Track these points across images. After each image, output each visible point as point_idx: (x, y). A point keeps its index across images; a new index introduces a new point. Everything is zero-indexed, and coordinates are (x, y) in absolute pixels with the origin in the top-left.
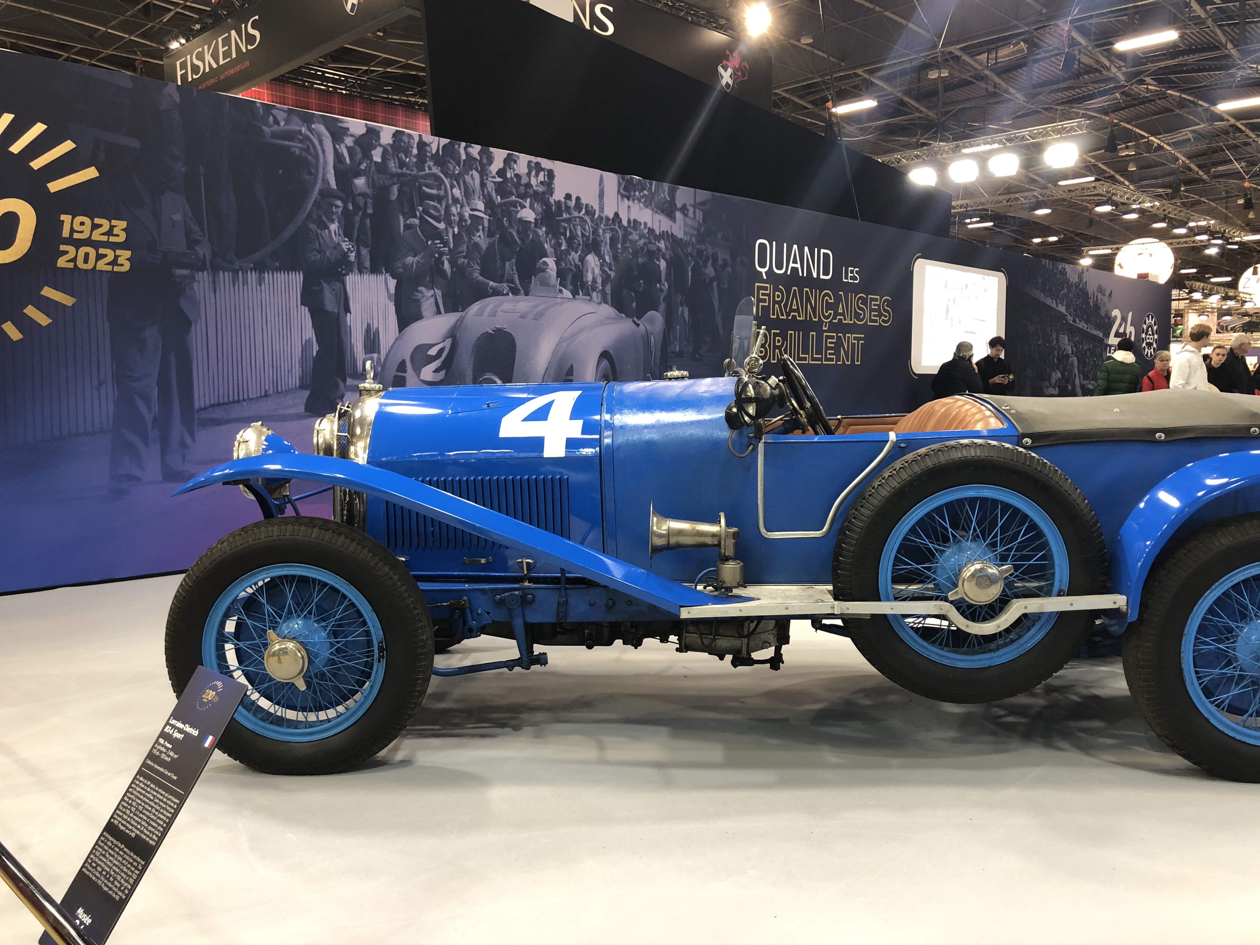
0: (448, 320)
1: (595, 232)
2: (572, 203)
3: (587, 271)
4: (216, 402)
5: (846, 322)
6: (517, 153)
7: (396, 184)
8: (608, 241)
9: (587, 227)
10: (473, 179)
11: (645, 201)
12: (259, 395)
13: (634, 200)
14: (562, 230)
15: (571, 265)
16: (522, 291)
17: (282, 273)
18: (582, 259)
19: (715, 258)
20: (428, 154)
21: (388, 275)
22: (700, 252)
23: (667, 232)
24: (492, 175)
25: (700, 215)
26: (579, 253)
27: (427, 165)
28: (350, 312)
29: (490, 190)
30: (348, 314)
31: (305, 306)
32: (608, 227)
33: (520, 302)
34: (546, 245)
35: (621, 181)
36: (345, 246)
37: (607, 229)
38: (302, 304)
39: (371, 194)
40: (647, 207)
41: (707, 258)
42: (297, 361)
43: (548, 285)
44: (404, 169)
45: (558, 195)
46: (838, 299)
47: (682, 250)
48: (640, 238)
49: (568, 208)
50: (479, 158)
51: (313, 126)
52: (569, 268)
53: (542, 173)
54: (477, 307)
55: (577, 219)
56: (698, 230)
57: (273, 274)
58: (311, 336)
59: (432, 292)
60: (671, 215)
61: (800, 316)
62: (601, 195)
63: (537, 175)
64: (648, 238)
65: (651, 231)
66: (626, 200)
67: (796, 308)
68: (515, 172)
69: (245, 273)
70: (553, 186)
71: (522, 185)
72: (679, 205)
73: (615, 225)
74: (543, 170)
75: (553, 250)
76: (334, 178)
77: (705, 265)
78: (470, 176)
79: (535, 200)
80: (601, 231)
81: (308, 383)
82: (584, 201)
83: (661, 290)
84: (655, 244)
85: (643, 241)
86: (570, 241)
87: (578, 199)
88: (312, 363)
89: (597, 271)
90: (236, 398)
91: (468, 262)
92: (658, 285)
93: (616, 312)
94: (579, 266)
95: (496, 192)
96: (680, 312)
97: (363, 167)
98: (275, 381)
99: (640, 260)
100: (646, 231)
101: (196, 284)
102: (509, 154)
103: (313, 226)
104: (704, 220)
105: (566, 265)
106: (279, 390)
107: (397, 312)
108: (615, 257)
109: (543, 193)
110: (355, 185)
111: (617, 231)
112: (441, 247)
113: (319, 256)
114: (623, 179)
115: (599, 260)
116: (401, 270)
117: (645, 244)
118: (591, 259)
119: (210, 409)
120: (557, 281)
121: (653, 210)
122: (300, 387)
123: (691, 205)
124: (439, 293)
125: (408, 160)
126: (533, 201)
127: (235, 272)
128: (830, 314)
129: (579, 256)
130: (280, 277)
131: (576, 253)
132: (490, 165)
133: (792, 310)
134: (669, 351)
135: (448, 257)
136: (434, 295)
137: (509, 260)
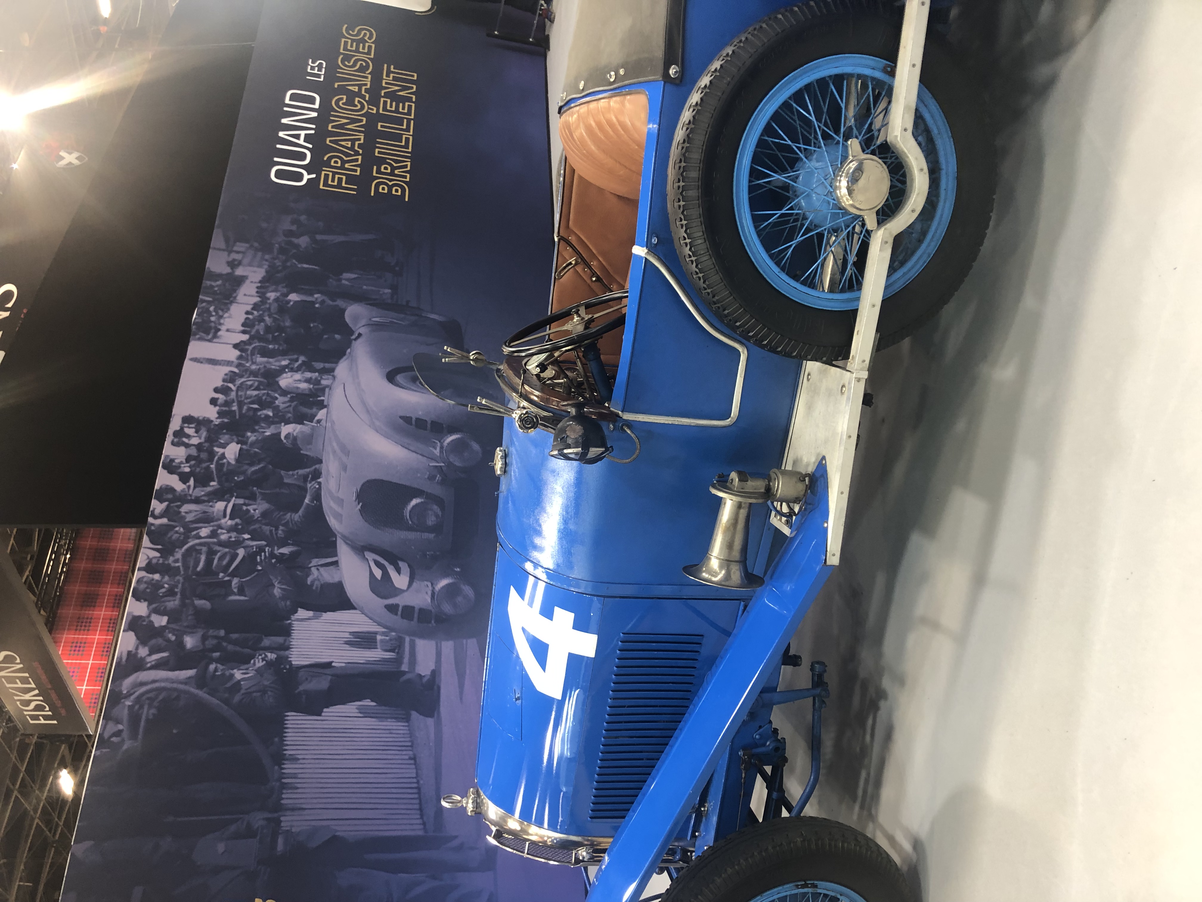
0: (344, 553)
1: (254, 374)
2: (221, 397)
3: (298, 388)
4: (418, 812)
5: (369, 83)
6: (163, 456)
7: (193, 601)
8: (265, 359)
9: (249, 383)
10: (190, 512)
11: (222, 310)
12: (414, 766)
13: (220, 324)
14: (251, 413)
15: (290, 406)
16: (317, 466)
17: (285, 735)
18: (284, 392)
19: (289, 234)
20: (161, 561)
21: (293, 617)
22: (282, 251)
23: (257, 287)
24: (187, 490)
25: (240, 246)
26: (276, 395)
27: (173, 565)
28: (332, 662)
29: (203, 493)
30: (333, 664)
31: (322, 712)
32: (249, 358)
33: (328, 471)
34: (267, 434)
35: (198, 336)
36: (259, 663)
37: (252, 359)
38: (320, 715)
39: (205, 631)
40: (228, 309)
41: (290, 243)
42: (380, 723)
43: (311, 436)
44: (176, 590)
45: (211, 413)
46: (343, 90)
47: (278, 272)
48: (263, 320)
49: (227, 403)
50: (166, 503)
51: (125, 692)
52: (294, 409)
53: (187, 430)
54: (332, 518)
55: (240, 393)
56: (257, 250)
57: (287, 745)
58: (355, 707)
59: (314, 570)
60: (240, 281)
61: (359, 139)
62: (213, 362)
63: (188, 436)
64: (264, 311)
65: (256, 307)
66: (220, 333)
67: (350, 143)
68: (184, 461)
69: (285, 776)
70: (201, 418)
71: (199, 456)
72: (228, 270)
73: (247, 350)
74: (182, 428)
75: (272, 427)
76: (184, 672)
77: (297, 246)
78: (187, 515)
79: (217, 441)
80: (254, 367)
81: (404, 712)
82: (219, 384)
83: (323, 302)
84: (270, 304)
85: (267, 318)
86: (264, 404)
87: (216, 390)
88: (383, 708)
89: (298, 376)
90: (415, 791)
91: (283, 525)
92: (317, 306)
93: (345, 358)
94: (292, 397)
95: (204, 486)
96: (347, 283)
97: (173, 638)
98: (399, 748)
99: (288, 323)
100: (255, 313)
101: (294, 830)
102: (164, 467)
103: (237, 698)
104: (247, 241)
105: (290, 413)
106: (410, 744)
107: (333, 610)
108: (284, 353)
109: (208, 431)
110: (193, 648)
111: (254, 348)
112: (265, 555)
113: (270, 693)
114: (195, 334)
115: (286, 373)
116: (288, 603)
117: (270, 316)
118: (286, 381)
119: (425, 819)
120: (307, 425)
121: (231, 302)
122: (407, 722)
123: (229, 255)
124: (315, 562)
125: (166, 586)
126: (218, 443)
127: (284, 786)
128: (359, 102)
129: (281, 395)
130: (290, 736)
131: (277, 398)
132: (175, 490)
133: (352, 148)
134: (389, 301)
135: (276, 548)
136: (318, 567)
137: (282, 478)
